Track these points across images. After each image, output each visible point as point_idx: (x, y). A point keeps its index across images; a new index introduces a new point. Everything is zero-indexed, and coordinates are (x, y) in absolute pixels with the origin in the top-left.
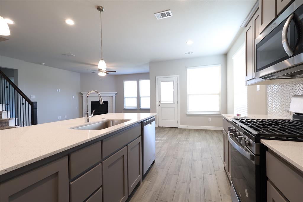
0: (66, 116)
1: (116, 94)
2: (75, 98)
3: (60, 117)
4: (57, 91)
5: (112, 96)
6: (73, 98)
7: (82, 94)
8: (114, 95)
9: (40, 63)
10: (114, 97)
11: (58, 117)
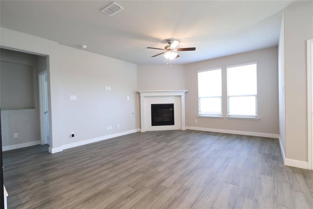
0: (118, 125)
1: (186, 93)
2: (130, 99)
3: (111, 126)
4: (107, 89)
5: (180, 96)
6: (128, 99)
7: (138, 93)
8: (183, 95)
9: (80, 47)
10: (183, 98)
11: (108, 127)
